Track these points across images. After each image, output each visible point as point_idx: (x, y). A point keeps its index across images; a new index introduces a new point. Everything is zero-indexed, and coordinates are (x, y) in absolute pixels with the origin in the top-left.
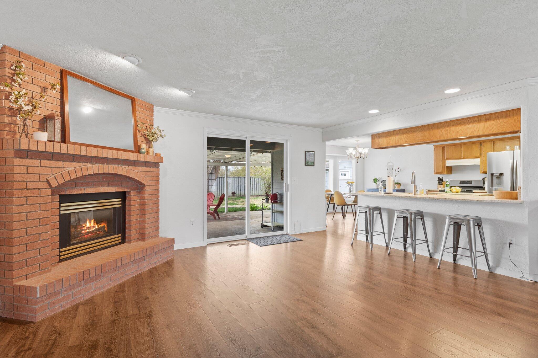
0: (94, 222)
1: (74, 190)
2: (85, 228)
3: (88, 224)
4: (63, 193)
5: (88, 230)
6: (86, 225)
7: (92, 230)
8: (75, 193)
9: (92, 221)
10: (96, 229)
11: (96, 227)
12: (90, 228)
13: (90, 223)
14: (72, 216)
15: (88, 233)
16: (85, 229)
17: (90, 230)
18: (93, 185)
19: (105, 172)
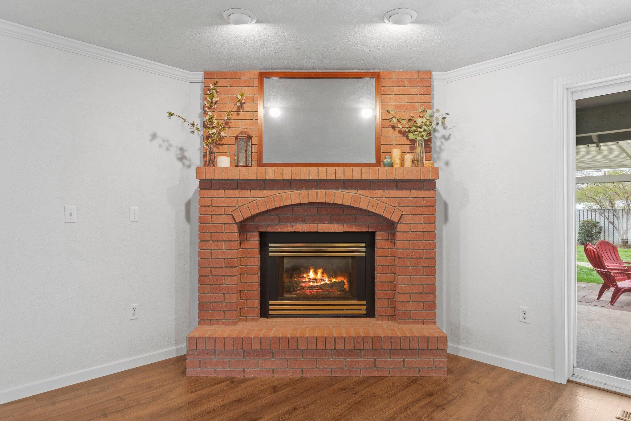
0: (323, 273)
1: (277, 227)
2: (307, 280)
3: (311, 275)
4: (262, 230)
5: (311, 284)
6: (308, 276)
7: (319, 284)
8: (279, 230)
9: (320, 272)
10: (325, 285)
11: (327, 281)
12: (315, 280)
13: (316, 273)
14: (285, 261)
15: (312, 287)
16: (306, 282)
17: (315, 284)
18: (304, 220)
19: (310, 201)
